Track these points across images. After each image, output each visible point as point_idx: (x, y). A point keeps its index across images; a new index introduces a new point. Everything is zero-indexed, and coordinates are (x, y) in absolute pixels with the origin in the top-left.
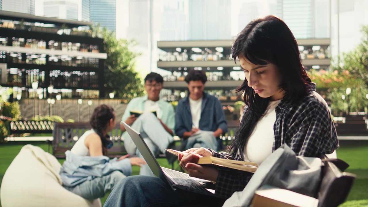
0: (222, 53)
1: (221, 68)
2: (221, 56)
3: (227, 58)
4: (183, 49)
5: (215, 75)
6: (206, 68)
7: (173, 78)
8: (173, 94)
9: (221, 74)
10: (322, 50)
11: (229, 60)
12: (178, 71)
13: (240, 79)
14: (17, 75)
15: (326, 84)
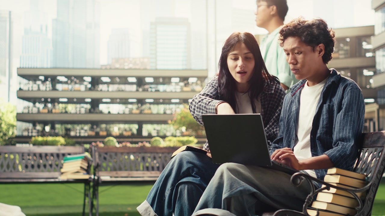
0: (90, 83)
1: (89, 100)
2: (89, 86)
3: (95, 89)
4: (46, 78)
5: (83, 107)
6: (73, 99)
7: (35, 110)
8: (35, 129)
9: (88, 106)
10: (199, 82)
11: (98, 91)
12: (40, 102)
13: (109, 112)
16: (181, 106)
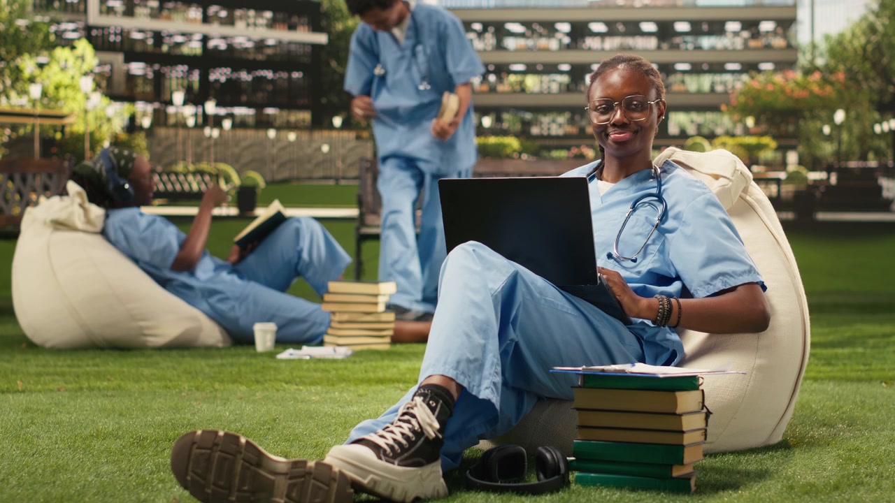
0: (568, 34)
1: (565, 67)
2: (567, 40)
3: (578, 46)
4: (486, 25)
5: (554, 81)
6: (536, 64)
9: (565, 79)
10: (780, 31)
11: (582, 49)
14: (144, 77)
15: (797, 100)
16: (745, 77)
